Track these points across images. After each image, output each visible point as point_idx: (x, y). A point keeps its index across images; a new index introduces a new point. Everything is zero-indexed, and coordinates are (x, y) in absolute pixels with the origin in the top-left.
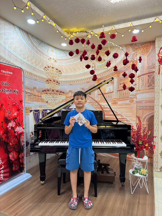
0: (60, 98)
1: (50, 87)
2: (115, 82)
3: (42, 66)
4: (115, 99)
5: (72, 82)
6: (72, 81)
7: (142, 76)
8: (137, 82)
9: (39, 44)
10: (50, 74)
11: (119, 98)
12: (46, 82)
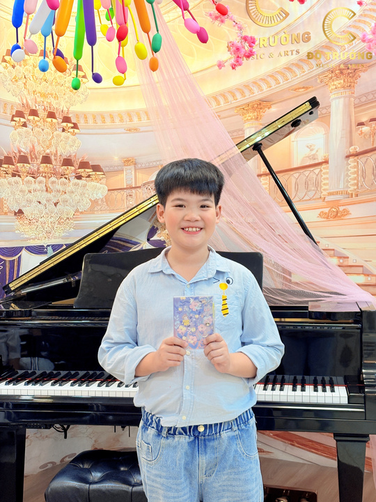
0: (82, 194)
1: (30, 145)
2: (333, 116)
4: (337, 193)
5: (135, 119)
6: (138, 113)
10: (31, 82)
11: (352, 188)
12: (14, 122)
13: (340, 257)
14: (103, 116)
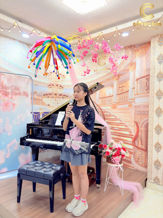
2: (114, 85)
4: (115, 103)
7: (141, 79)
8: (136, 86)
11: (118, 101)
12: (48, 87)
13: (115, 117)
14: (69, 86)
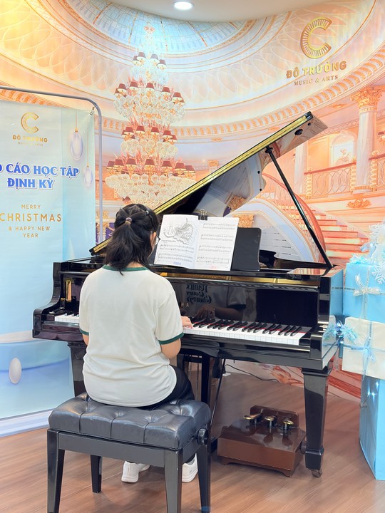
1: (137, 151)
2: (361, 127)
3: (110, 82)
4: (362, 188)
5: (219, 132)
6: (221, 127)
9: (96, 12)
10: (139, 106)
11: (373, 184)
12: (124, 136)
13: (362, 239)
14: (195, 129)
